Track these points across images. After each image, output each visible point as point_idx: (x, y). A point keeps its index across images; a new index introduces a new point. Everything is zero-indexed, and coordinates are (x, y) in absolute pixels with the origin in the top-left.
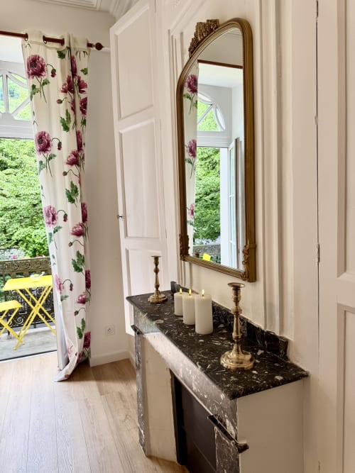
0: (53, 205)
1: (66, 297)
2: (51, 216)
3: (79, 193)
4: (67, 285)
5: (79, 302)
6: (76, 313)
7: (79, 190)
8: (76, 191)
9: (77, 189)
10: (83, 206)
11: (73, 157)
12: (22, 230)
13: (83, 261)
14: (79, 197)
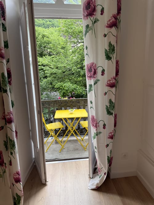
0: (95, 62)
1: (100, 133)
2: (93, 70)
3: (115, 51)
4: (101, 124)
5: (109, 138)
6: (107, 146)
7: (115, 48)
8: (113, 50)
9: (114, 47)
10: (117, 62)
11: (113, 19)
12: (59, 83)
13: (114, 107)
14: (115, 55)
